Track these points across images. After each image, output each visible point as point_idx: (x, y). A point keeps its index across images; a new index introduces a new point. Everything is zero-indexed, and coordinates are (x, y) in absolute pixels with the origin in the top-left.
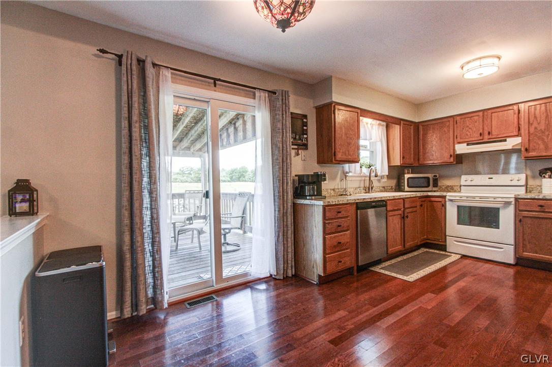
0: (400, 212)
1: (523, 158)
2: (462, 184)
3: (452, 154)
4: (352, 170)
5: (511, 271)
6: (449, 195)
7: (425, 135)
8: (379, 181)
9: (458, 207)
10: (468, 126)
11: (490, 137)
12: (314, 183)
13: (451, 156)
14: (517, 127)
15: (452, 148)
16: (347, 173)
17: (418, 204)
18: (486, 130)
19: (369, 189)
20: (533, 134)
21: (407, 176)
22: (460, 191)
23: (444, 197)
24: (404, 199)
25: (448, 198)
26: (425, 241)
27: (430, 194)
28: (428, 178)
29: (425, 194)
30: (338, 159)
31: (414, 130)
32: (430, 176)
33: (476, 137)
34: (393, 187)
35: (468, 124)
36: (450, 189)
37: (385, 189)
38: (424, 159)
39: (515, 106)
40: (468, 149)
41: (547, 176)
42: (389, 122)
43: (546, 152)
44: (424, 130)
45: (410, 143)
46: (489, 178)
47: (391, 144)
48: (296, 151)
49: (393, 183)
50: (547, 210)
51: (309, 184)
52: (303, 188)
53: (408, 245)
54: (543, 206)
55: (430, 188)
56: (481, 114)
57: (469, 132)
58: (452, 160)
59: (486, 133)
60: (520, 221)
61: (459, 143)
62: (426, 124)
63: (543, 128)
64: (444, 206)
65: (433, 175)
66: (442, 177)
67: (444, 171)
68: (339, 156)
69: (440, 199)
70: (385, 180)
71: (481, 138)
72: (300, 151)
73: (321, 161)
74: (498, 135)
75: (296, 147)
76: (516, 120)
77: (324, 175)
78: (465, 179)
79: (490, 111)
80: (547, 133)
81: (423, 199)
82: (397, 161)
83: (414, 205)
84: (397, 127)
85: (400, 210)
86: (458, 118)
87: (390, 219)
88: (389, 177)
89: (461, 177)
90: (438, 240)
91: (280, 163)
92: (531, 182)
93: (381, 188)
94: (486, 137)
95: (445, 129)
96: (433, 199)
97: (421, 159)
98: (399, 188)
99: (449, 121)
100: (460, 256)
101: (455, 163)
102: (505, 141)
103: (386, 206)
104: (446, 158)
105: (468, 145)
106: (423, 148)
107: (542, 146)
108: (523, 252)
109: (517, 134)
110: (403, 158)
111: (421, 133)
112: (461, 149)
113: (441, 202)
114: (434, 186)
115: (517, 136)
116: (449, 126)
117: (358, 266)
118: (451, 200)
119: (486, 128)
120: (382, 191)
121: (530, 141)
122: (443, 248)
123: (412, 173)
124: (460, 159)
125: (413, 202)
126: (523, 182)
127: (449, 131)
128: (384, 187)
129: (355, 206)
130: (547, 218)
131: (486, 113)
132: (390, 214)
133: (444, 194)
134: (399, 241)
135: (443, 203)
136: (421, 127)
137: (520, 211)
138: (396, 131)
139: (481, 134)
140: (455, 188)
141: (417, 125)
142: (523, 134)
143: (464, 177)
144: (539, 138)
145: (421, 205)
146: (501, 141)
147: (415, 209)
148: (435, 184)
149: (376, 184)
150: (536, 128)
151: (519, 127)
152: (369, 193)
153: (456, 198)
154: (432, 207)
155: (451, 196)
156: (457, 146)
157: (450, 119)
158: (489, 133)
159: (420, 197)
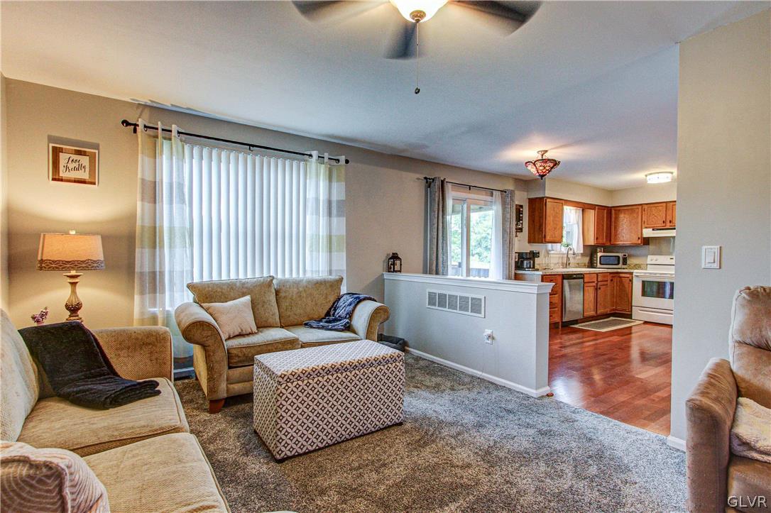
0: (594, 284)
2: (648, 263)
3: (640, 236)
4: (554, 248)
6: (636, 272)
7: (617, 218)
8: (574, 258)
9: (643, 281)
11: (671, 224)
12: (530, 259)
13: (639, 238)
15: (640, 231)
16: (550, 251)
17: (609, 278)
18: (669, 218)
19: (567, 265)
21: (599, 254)
22: (646, 269)
23: (632, 273)
24: (597, 274)
25: (634, 274)
26: (614, 312)
27: (619, 270)
28: (619, 257)
29: (615, 270)
30: (547, 240)
31: (607, 213)
32: (621, 255)
33: (660, 224)
34: (587, 264)
35: (654, 213)
36: (638, 266)
37: (579, 265)
38: (615, 240)
40: (653, 233)
42: (584, 207)
44: (615, 214)
45: (603, 225)
46: (671, 259)
47: (586, 227)
49: (587, 260)
51: (527, 259)
52: (522, 262)
53: (599, 312)
55: (620, 266)
57: (654, 219)
58: (639, 242)
59: (668, 220)
61: (646, 228)
62: (618, 209)
64: (631, 281)
65: (623, 254)
66: (630, 256)
67: (633, 252)
68: (548, 238)
69: (628, 275)
70: (580, 257)
71: (664, 225)
72: (518, 234)
73: (532, 240)
74: (675, 223)
77: (539, 253)
78: (651, 259)
81: (613, 275)
82: (591, 241)
83: (606, 279)
84: (592, 211)
85: (594, 282)
86: (646, 207)
87: (586, 288)
88: (583, 255)
89: (647, 256)
90: (625, 310)
91: (507, 243)
93: (576, 264)
94: (668, 225)
95: (635, 215)
96: (622, 275)
97: (613, 240)
98: (591, 265)
99: (638, 208)
100: (642, 322)
101: (643, 244)
103: (583, 278)
104: (635, 240)
105: (653, 230)
106: (615, 229)
110: (597, 239)
111: (613, 216)
112: (648, 233)
113: (628, 277)
114: (623, 264)
116: (638, 213)
117: (562, 322)
118: (637, 276)
119: (668, 217)
120: (576, 267)
122: (630, 316)
123: (604, 252)
124: (646, 241)
125: (604, 277)
127: (638, 217)
128: (578, 264)
129: (561, 277)
132: (586, 285)
133: (632, 271)
134: (592, 308)
135: (630, 278)
136: (613, 212)
138: (591, 215)
139: (664, 222)
140: (642, 266)
141: (609, 210)
143: (650, 257)
145: (612, 280)
147: (605, 283)
148: (625, 262)
149: (572, 261)
152: (566, 267)
153: (642, 274)
154: (621, 282)
155: (637, 273)
156: (644, 230)
157: (640, 207)
158: (670, 222)
159: (611, 273)
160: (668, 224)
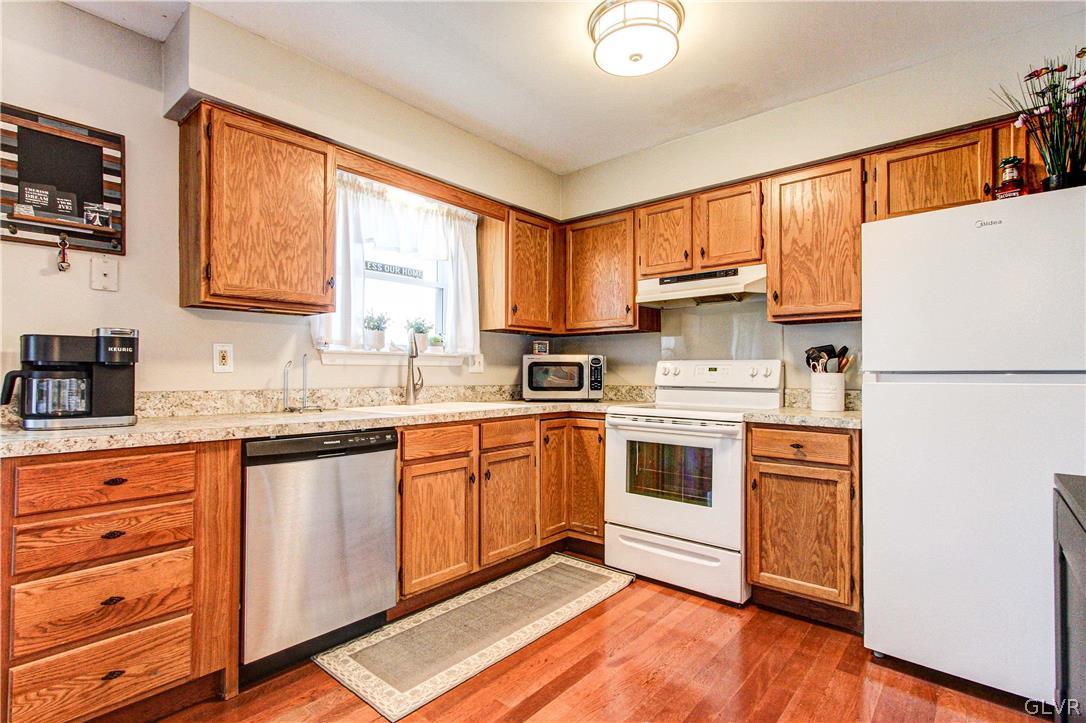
0: (463, 462)
1: (770, 319)
2: (658, 382)
3: (630, 302)
5: (734, 624)
6: (614, 412)
9: (630, 444)
10: (661, 235)
11: (706, 262)
13: (628, 310)
14: (758, 239)
15: (630, 287)
17: (539, 434)
18: (699, 243)
19: (410, 391)
20: (788, 255)
21: (529, 359)
23: (601, 416)
24: (478, 425)
25: (608, 419)
26: (564, 535)
27: (575, 407)
28: (580, 366)
31: (552, 238)
34: (506, 388)
35: (662, 231)
37: (474, 393)
38: (577, 316)
39: (753, 185)
40: (663, 291)
41: (819, 368)
42: (483, 210)
43: (814, 304)
45: (539, 273)
46: (710, 369)
47: (487, 273)
48: (57, 251)
50: (808, 458)
53: (493, 555)
54: (802, 447)
56: (687, 202)
57: (665, 249)
58: (630, 319)
59: (697, 250)
60: (755, 486)
61: (645, 276)
62: (581, 225)
63: (808, 242)
64: (601, 439)
65: (592, 357)
66: (612, 365)
67: (622, 349)
68: (230, 279)
69: (595, 423)
70: (479, 367)
71: (688, 265)
72: (71, 255)
73: (185, 297)
74: (720, 257)
75: (56, 239)
76: (756, 221)
78: (665, 371)
79: (705, 197)
80: (816, 255)
81: (556, 422)
82: (499, 318)
83: (519, 438)
85: (466, 454)
86: (642, 211)
87: (417, 485)
89: (655, 365)
92: (793, 382)
93: (462, 391)
94: (698, 266)
95: (617, 241)
96: (581, 422)
97: (570, 318)
99: (625, 220)
100: (628, 579)
101: (637, 328)
102: (735, 272)
104: (621, 315)
105: (662, 282)
106: (574, 288)
107: (807, 289)
108: (761, 570)
109: (757, 256)
110: (515, 310)
112: (651, 291)
113: (596, 429)
115: (759, 260)
116: (625, 233)
117: (242, 665)
118: (615, 426)
119: (697, 241)
121: (784, 274)
125: (511, 431)
126: (774, 381)
127: (625, 246)
129: (234, 453)
130: (808, 480)
131: (697, 202)
133: (606, 409)
135: (601, 432)
136: (569, 235)
137: (757, 458)
139: (686, 256)
140: (637, 394)
141: (561, 230)
142: (769, 257)
143: (661, 366)
144: (803, 267)
145: (545, 441)
146: (726, 274)
147: (522, 451)
148: (596, 384)
149: (435, 378)
150: (794, 241)
151: (762, 240)
152: (407, 402)
153: (628, 421)
154: (580, 441)
155: (615, 415)
156: (642, 285)
157: (628, 216)
158: (703, 253)
159: (544, 417)
160: (699, 262)
